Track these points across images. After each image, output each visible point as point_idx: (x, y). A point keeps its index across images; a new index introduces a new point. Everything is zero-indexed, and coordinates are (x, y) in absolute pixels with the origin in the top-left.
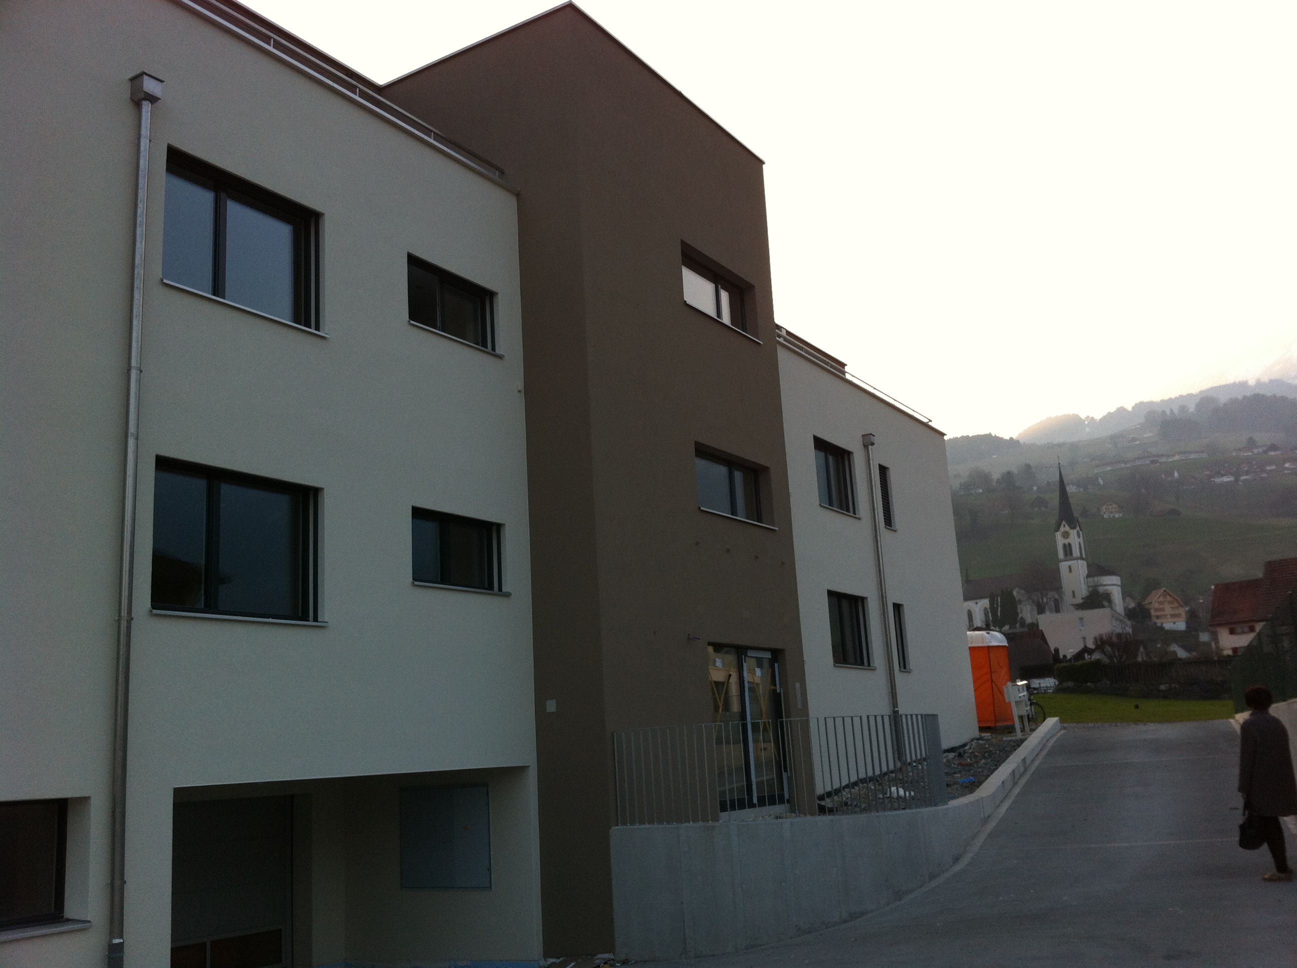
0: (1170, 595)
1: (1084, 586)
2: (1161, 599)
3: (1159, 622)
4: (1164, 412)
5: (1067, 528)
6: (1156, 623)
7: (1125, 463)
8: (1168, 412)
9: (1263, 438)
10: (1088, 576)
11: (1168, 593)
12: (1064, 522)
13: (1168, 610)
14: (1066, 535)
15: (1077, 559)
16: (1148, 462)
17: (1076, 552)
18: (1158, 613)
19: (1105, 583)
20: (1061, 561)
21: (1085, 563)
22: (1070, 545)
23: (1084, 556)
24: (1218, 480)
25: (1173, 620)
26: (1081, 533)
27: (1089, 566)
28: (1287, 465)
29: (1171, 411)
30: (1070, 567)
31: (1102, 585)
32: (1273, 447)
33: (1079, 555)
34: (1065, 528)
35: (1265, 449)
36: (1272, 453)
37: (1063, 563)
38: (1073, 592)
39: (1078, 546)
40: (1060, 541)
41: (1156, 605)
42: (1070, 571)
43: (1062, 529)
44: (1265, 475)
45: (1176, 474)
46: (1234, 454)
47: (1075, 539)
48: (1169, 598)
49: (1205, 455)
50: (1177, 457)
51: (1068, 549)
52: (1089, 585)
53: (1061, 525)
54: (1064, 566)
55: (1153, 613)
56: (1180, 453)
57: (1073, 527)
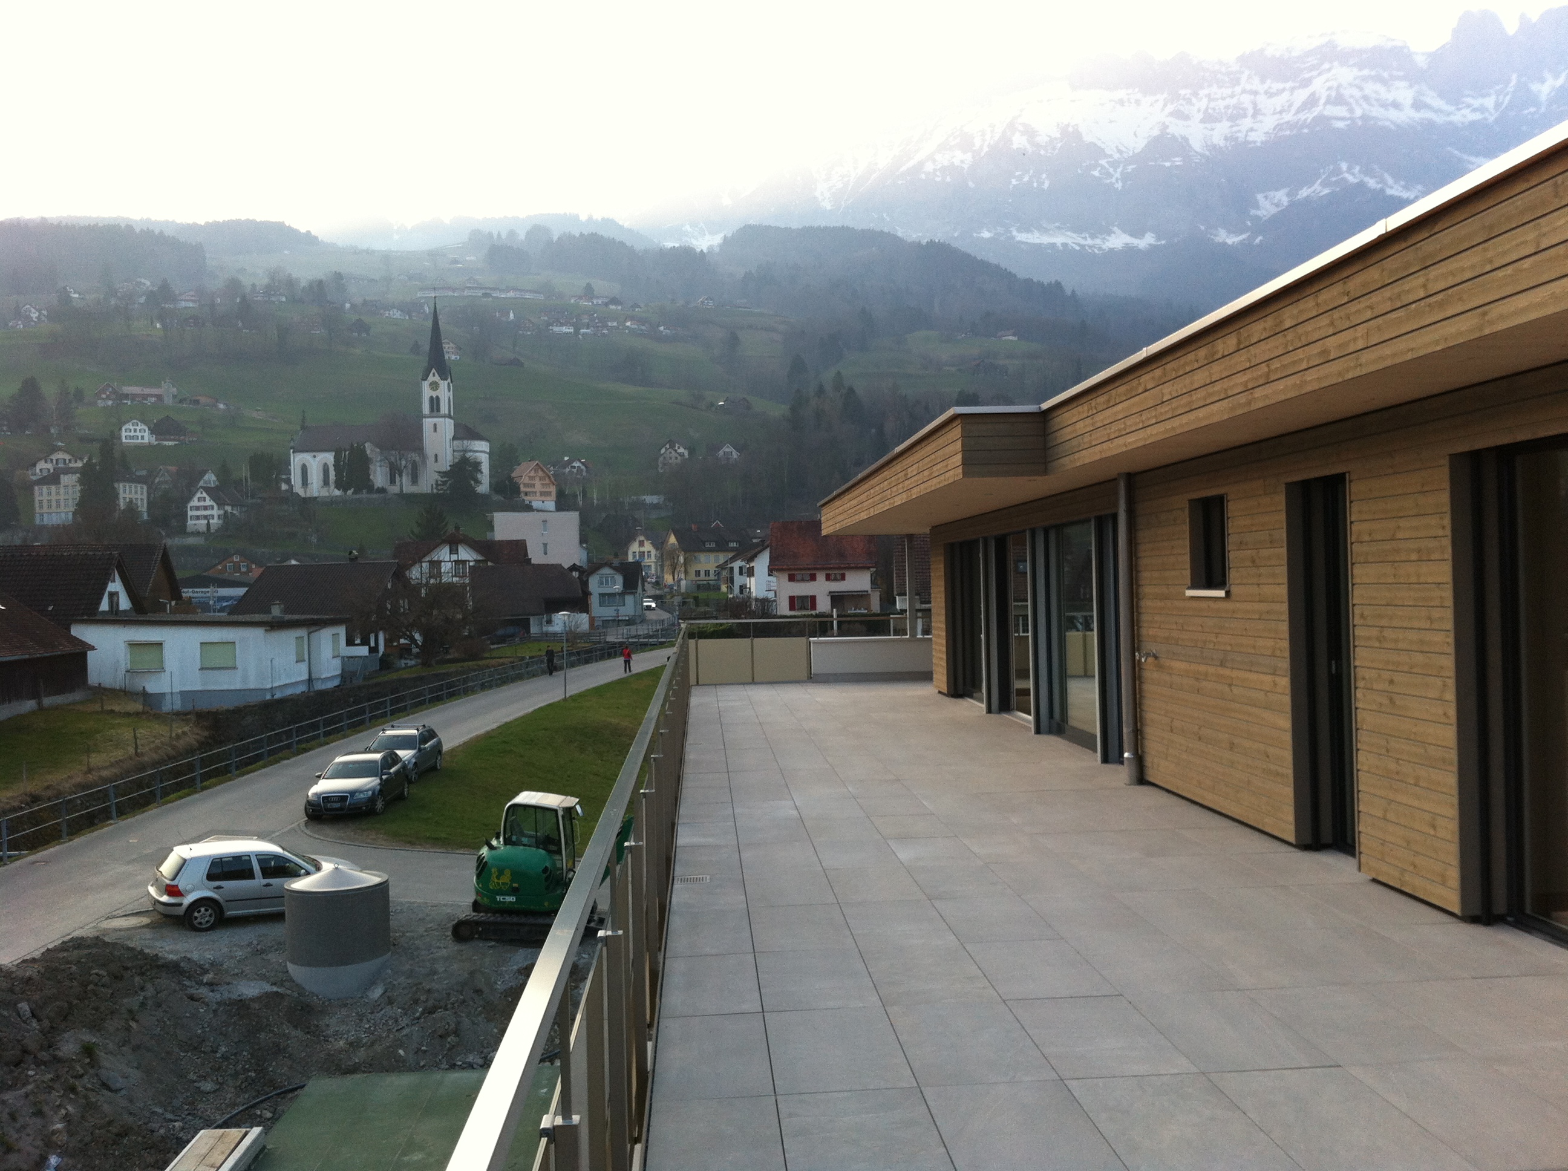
0: (543, 470)
1: (449, 451)
2: (532, 474)
3: (527, 499)
4: (490, 235)
5: (437, 378)
6: (524, 500)
7: (454, 290)
8: (495, 236)
9: (604, 287)
10: (454, 438)
11: (540, 468)
12: (434, 370)
13: (538, 486)
14: (434, 386)
15: (444, 416)
16: (480, 294)
17: (444, 409)
18: (528, 490)
19: (476, 449)
20: (425, 417)
21: (452, 421)
22: (438, 398)
23: (452, 414)
24: (556, 329)
25: (543, 498)
26: (451, 385)
27: (456, 426)
28: (628, 324)
29: (499, 235)
30: (435, 425)
31: (471, 451)
32: (614, 301)
33: (447, 412)
34: (434, 377)
35: (606, 301)
36: (612, 307)
37: (427, 420)
38: (436, 456)
39: (447, 401)
40: (427, 392)
41: (526, 480)
42: (435, 430)
43: (431, 378)
44: (605, 332)
45: (512, 315)
46: (572, 301)
47: (445, 393)
48: (540, 473)
49: (541, 297)
50: (511, 294)
51: (435, 403)
52: (455, 448)
53: (430, 372)
54: (428, 423)
55: (522, 489)
56: (515, 289)
57: (444, 379)
